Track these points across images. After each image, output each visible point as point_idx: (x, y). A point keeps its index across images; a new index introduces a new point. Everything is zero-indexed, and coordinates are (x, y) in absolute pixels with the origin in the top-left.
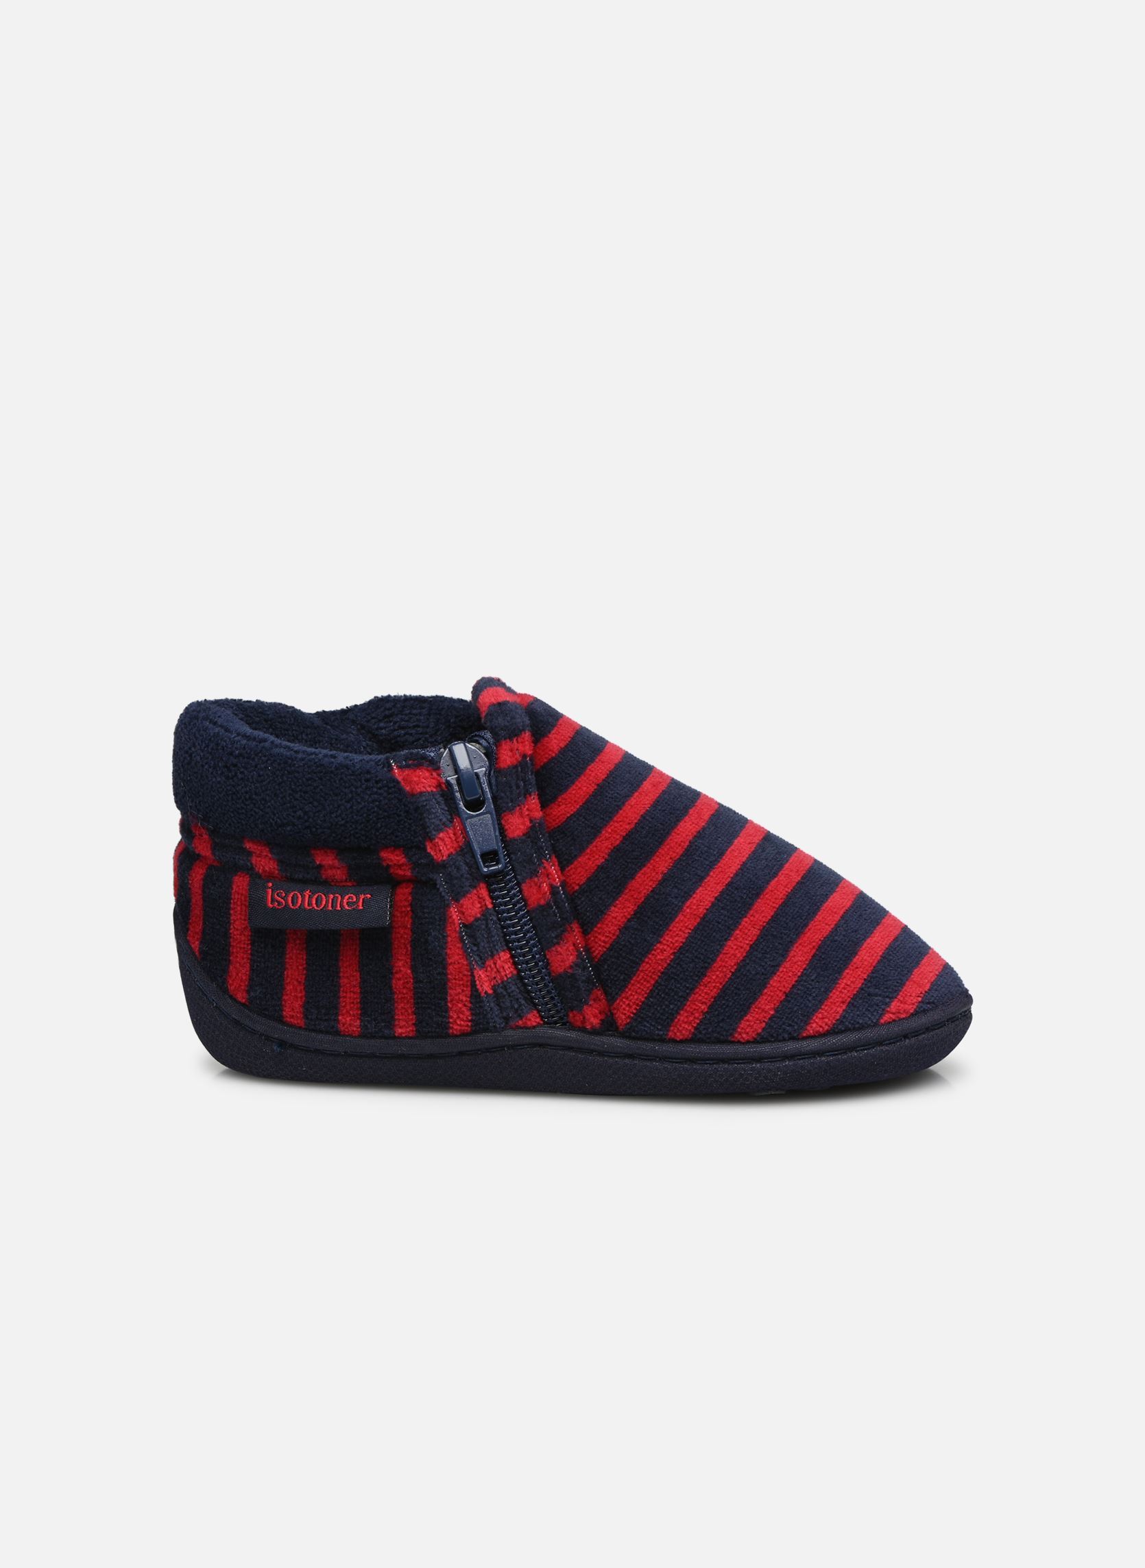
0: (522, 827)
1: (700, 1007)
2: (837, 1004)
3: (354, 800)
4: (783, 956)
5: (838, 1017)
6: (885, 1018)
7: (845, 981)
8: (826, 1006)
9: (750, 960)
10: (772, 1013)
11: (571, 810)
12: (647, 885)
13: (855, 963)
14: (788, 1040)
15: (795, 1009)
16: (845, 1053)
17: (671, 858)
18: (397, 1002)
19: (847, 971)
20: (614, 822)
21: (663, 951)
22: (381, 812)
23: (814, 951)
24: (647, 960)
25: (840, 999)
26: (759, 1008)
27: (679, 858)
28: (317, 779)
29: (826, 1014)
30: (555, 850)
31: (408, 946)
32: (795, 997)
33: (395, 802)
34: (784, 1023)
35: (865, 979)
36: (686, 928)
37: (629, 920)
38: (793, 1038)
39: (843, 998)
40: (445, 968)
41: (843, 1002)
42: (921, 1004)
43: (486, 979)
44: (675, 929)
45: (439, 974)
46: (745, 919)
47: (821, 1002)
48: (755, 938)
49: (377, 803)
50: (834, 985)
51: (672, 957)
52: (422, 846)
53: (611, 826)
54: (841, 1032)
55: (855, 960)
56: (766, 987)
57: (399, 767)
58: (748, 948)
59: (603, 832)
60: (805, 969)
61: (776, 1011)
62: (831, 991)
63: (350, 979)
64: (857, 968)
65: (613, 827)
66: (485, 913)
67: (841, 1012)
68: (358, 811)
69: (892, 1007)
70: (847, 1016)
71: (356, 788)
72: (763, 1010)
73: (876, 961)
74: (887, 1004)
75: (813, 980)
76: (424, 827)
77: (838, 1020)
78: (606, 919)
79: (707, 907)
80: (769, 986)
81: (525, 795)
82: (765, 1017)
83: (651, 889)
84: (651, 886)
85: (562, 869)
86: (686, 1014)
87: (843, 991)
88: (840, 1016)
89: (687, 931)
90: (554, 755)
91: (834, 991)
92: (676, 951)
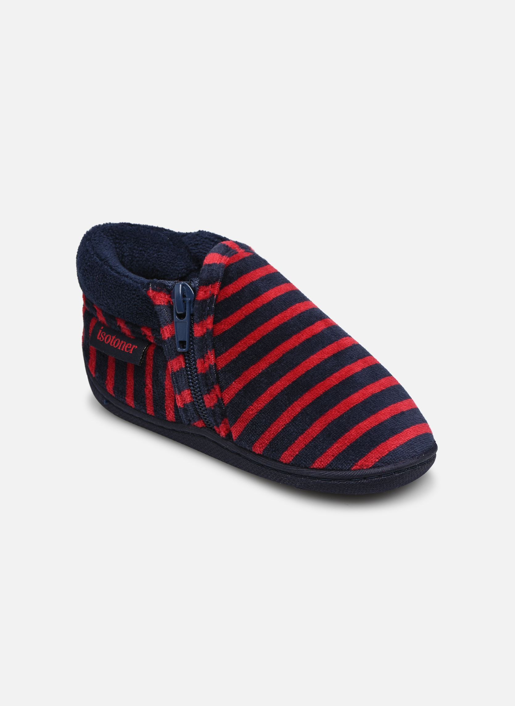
0: (201, 332)
1: (265, 442)
2: (329, 456)
3: (126, 303)
4: (309, 426)
5: (328, 463)
6: (354, 468)
7: (337, 445)
8: (324, 456)
9: (292, 424)
10: (297, 453)
11: (226, 328)
12: (252, 374)
13: (345, 436)
14: (304, 468)
15: (309, 454)
16: (331, 481)
17: (269, 363)
18: (147, 399)
19: (340, 440)
20: (246, 338)
21: (252, 410)
22: (138, 311)
23: (326, 426)
24: (245, 412)
25: (332, 454)
26: (292, 449)
27: (273, 363)
28: (113, 288)
29: (323, 460)
30: (214, 347)
31: (151, 375)
32: (310, 448)
33: (145, 307)
34: (302, 460)
35: (348, 446)
36: (265, 401)
37: (240, 391)
38: (306, 467)
39: (333, 454)
40: (164, 390)
41: (333, 456)
42: (377, 463)
43: (180, 400)
44: (260, 400)
45: (162, 392)
46: (295, 403)
47: (322, 454)
48: (297, 413)
49: (137, 306)
50: (330, 446)
51: (256, 414)
52: (158, 330)
53: (244, 340)
54: (329, 470)
55: (346, 434)
56: (297, 440)
57: (153, 290)
58: (292, 418)
59: (239, 343)
60: (318, 435)
61: (299, 453)
62: (328, 449)
63: (130, 382)
64: (346, 439)
65: (245, 341)
66: (181, 368)
67: (330, 461)
68: (128, 308)
69: (359, 463)
70: (333, 463)
71: (128, 297)
72: (293, 451)
73: (359, 437)
74: (357, 461)
75: (320, 441)
76: (159, 322)
77: (328, 464)
78: (230, 387)
79: (279, 392)
80: (298, 439)
81: (208, 315)
82: (294, 454)
83: (254, 377)
84: (254, 376)
85: (216, 357)
86: (259, 443)
87: (334, 450)
88: (330, 463)
89: (265, 403)
90: (227, 297)
91: (330, 449)
92: (258, 411)
